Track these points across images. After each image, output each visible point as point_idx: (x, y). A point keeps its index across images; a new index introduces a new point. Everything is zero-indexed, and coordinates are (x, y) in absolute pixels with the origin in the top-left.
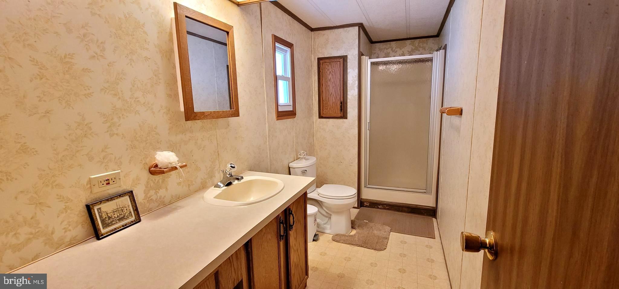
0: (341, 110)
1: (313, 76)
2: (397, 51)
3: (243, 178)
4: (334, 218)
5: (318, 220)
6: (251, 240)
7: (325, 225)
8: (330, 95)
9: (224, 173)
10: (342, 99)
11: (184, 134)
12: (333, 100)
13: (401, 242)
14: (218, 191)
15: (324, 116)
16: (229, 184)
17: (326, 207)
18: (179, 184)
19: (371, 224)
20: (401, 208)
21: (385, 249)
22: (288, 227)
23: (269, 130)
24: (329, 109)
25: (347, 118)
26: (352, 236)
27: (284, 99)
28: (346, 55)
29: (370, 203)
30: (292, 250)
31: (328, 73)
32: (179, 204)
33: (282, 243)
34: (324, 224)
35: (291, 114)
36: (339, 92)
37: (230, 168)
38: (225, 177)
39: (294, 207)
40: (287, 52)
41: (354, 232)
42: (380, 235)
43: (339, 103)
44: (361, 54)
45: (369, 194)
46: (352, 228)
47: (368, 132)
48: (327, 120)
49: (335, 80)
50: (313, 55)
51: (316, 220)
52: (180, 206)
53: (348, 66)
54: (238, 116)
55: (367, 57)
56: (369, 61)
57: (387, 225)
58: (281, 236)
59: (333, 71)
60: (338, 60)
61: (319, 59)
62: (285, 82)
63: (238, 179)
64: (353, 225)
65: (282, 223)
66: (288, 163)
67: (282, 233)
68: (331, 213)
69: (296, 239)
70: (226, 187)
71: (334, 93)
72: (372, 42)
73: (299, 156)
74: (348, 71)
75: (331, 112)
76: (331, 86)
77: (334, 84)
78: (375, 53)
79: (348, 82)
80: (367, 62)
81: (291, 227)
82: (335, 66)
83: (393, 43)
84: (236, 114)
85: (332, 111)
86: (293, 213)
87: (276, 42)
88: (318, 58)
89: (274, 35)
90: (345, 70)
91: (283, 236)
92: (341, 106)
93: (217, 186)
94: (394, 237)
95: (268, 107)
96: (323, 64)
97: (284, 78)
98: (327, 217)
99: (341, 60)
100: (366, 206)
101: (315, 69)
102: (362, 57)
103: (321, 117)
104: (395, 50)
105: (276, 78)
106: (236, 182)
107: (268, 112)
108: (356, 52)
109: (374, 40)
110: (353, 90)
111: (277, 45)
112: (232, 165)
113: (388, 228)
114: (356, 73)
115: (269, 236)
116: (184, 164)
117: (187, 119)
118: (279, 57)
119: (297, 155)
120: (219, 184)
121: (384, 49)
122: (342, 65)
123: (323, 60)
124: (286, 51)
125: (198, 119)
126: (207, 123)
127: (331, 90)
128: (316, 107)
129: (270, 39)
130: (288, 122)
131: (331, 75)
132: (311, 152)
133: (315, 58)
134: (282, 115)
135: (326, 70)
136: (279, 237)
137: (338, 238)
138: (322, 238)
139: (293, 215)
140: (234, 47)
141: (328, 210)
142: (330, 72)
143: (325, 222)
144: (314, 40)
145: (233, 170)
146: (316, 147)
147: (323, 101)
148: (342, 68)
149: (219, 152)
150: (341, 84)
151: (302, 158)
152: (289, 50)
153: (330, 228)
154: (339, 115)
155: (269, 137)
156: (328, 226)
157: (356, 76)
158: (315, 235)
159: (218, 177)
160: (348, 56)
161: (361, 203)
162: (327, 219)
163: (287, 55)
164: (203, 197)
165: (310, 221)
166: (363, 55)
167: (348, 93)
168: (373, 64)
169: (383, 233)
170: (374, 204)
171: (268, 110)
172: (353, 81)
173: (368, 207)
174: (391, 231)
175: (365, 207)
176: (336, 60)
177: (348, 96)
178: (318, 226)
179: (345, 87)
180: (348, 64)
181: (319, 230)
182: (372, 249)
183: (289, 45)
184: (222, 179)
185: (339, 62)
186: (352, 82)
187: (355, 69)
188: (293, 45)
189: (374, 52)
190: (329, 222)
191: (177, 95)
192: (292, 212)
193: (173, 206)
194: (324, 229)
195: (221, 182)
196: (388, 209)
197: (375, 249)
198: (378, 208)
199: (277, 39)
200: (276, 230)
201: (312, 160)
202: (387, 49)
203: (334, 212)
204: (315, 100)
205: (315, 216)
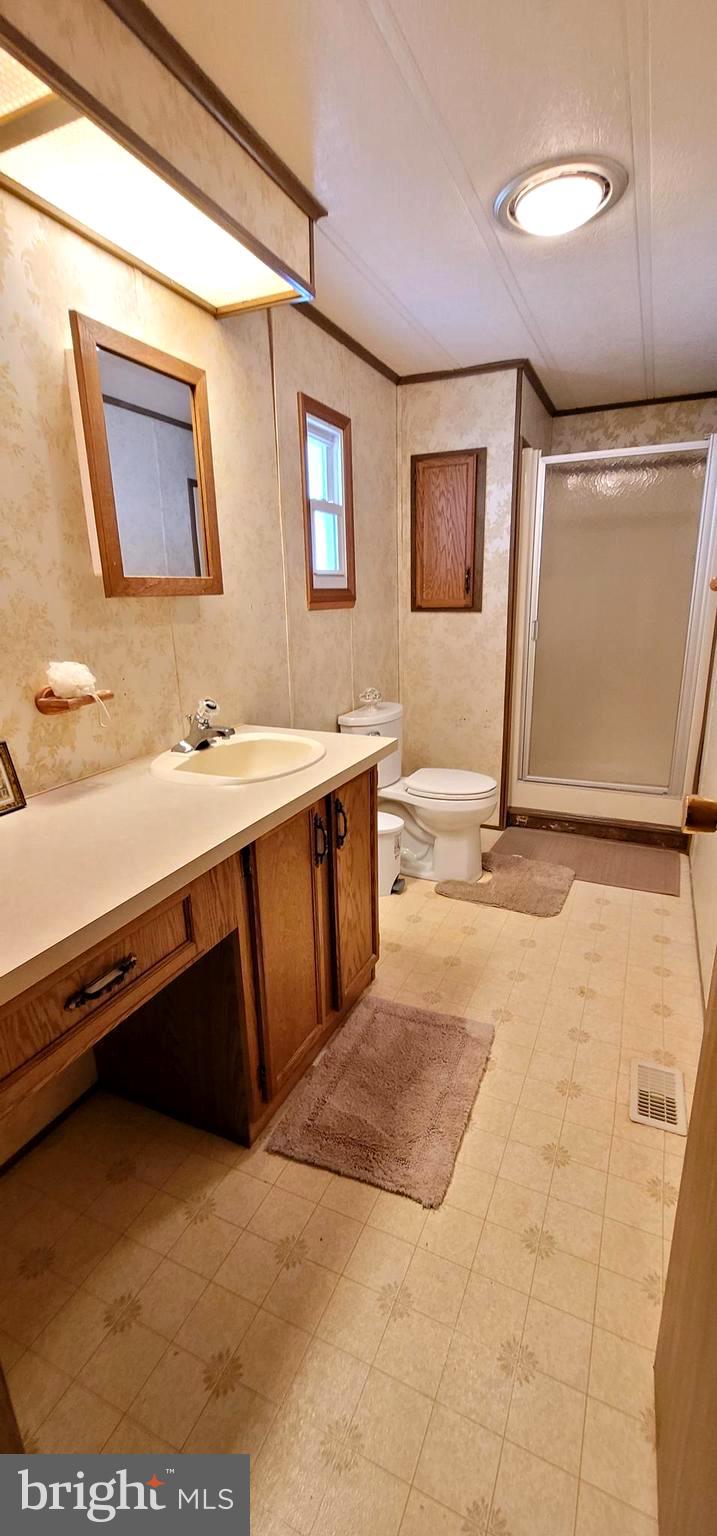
0: (467, 589)
1: (399, 505)
2: (617, 436)
3: (234, 733)
4: (441, 843)
5: (405, 851)
6: (253, 844)
7: (420, 862)
8: (441, 553)
9: (194, 721)
10: (469, 562)
11: (103, 627)
12: (448, 568)
13: (598, 901)
14: (180, 758)
15: (424, 605)
16: (203, 746)
17: (423, 819)
18: (97, 738)
19: (529, 863)
20: (604, 830)
21: (558, 913)
22: (334, 841)
23: (292, 634)
24: (436, 588)
25: (480, 610)
26: (482, 885)
27: (327, 559)
28: (483, 446)
29: (530, 817)
30: (343, 893)
31: (437, 494)
32: (99, 779)
33: (319, 872)
34: (419, 859)
35: (344, 597)
36: (464, 542)
37: (207, 708)
38: (194, 729)
39: (347, 797)
40: (336, 439)
41: (487, 878)
42: (549, 885)
43: (461, 572)
44: (521, 444)
45: (529, 796)
46: (483, 868)
47: (533, 645)
48: (433, 615)
49: (454, 513)
50: (399, 449)
51: (399, 847)
52: (102, 784)
53: (488, 477)
54: (220, 592)
55: (537, 451)
56: (543, 463)
57: (568, 865)
58: (317, 854)
59: (451, 489)
60: (463, 460)
61: (415, 459)
62: (330, 516)
63: (222, 734)
64: (486, 863)
65: (321, 827)
66: (334, 716)
67: (320, 850)
68: (435, 834)
69: (350, 869)
70: (197, 752)
71: (449, 546)
72: (554, 412)
73: (362, 700)
74: (489, 488)
75: (442, 596)
76: (443, 529)
77: (451, 523)
78: (560, 443)
79: (486, 517)
80: (538, 464)
81: (340, 841)
82: (454, 476)
83: (609, 415)
84: (215, 587)
85: (444, 593)
86: (345, 811)
87: (307, 415)
88: (412, 457)
89: (303, 394)
90: (480, 484)
91: (322, 856)
92: (467, 580)
93: (178, 749)
94: (581, 890)
95: (288, 577)
96: (423, 472)
97: (326, 507)
98: (426, 843)
99: (471, 461)
100: (521, 825)
101: (404, 485)
102: (525, 452)
103: (416, 608)
104: (612, 434)
105: (307, 507)
106: (219, 740)
107: (289, 588)
108: (508, 438)
109: (559, 406)
110: (499, 539)
111: (311, 420)
112: (208, 703)
113: (568, 872)
114: (508, 495)
115: (293, 852)
116: (108, 692)
117: (110, 592)
118: (315, 449)
119: (357, 699)
120: (183, 744)
121: (586, 429)
122: (472, 473)
123: (425, 461)
124: (333, 437)
125: (134, 595)
126: (150, 602)
127: (445, 538)
128: (405, 585)
129: (293, 406)
130: (335, 616)
131: (443, 501)
132: (390, 694)
133: (404, 457)
134: (322, 598)
135: (433, 487)
136: (314, 858)
137: (449, 889)
138: (412, 889)
139: (344, 814)
140: (208, 423)
141: (427, 825)
142: (443, 492)
143: (420, 854)
144: (403, 410)
145: (212, 713)
146: (403, 681)
147: (422, 566)
148: (471, 483)
149: (180, 677)
150: (470, 523)
151: (369, 705)
152: (338, 433)
153: (433, 869)
154: (462, 603)
155: (291, 650)
156: (428, 865)
157: (506, 502)
158: (397, 881)
159: (180, 731)
160: (489, 451)
161: (509, 818)
162: (426, 847)
163: (335, 450)
164: (149, 770)
165: (384, 849)
166: (526, 445)
167: (486, 546)
168: (551, 470)
169: (556, 881)
170: (540, 821)
171: (288, 583)
172: (499, 516)
173: (526, 827)
174: (575, 877)
175: (518, 826)
176: (456, 461)
177: (485, 554)
178: (404, 861)
179: (478, 533)
180: (488, 470)
181: (407, 871)
182: (528, 912)
183: (341, 421)
184: (187, 733)
185: (465, 467)
186: (496, 517)
187: (507, 484)
188: (349, 420)
189: (560, 438)
190: (429, 854)
191: (85, 538)
192: (341, 807)
193: (89, 782)
194: (418, 869)
195: (186, 740)
196: (573, 832)
197: (534, 914)
198: (549, 829)
199: (309, 405)
200: (306, 842)
201: (394, 710)
202: (592, 431)
203: (439, 831)
204: (405, 564)
205: (397, 838)
